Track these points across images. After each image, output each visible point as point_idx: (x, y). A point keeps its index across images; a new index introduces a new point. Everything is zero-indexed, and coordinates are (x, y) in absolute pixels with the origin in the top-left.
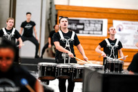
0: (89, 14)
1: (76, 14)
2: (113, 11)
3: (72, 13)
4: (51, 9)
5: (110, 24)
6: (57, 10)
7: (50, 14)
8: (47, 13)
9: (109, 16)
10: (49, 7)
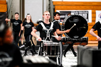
0: (78, 7)
1: (69, 7)
2: (95, 4)
3: (65, 6)
4: (49, 4)
5: (94, 13)
6: (54, 5)
7: (49, 8)
8: (47, 7)
9: (92, 7)
10: (48, 3)
